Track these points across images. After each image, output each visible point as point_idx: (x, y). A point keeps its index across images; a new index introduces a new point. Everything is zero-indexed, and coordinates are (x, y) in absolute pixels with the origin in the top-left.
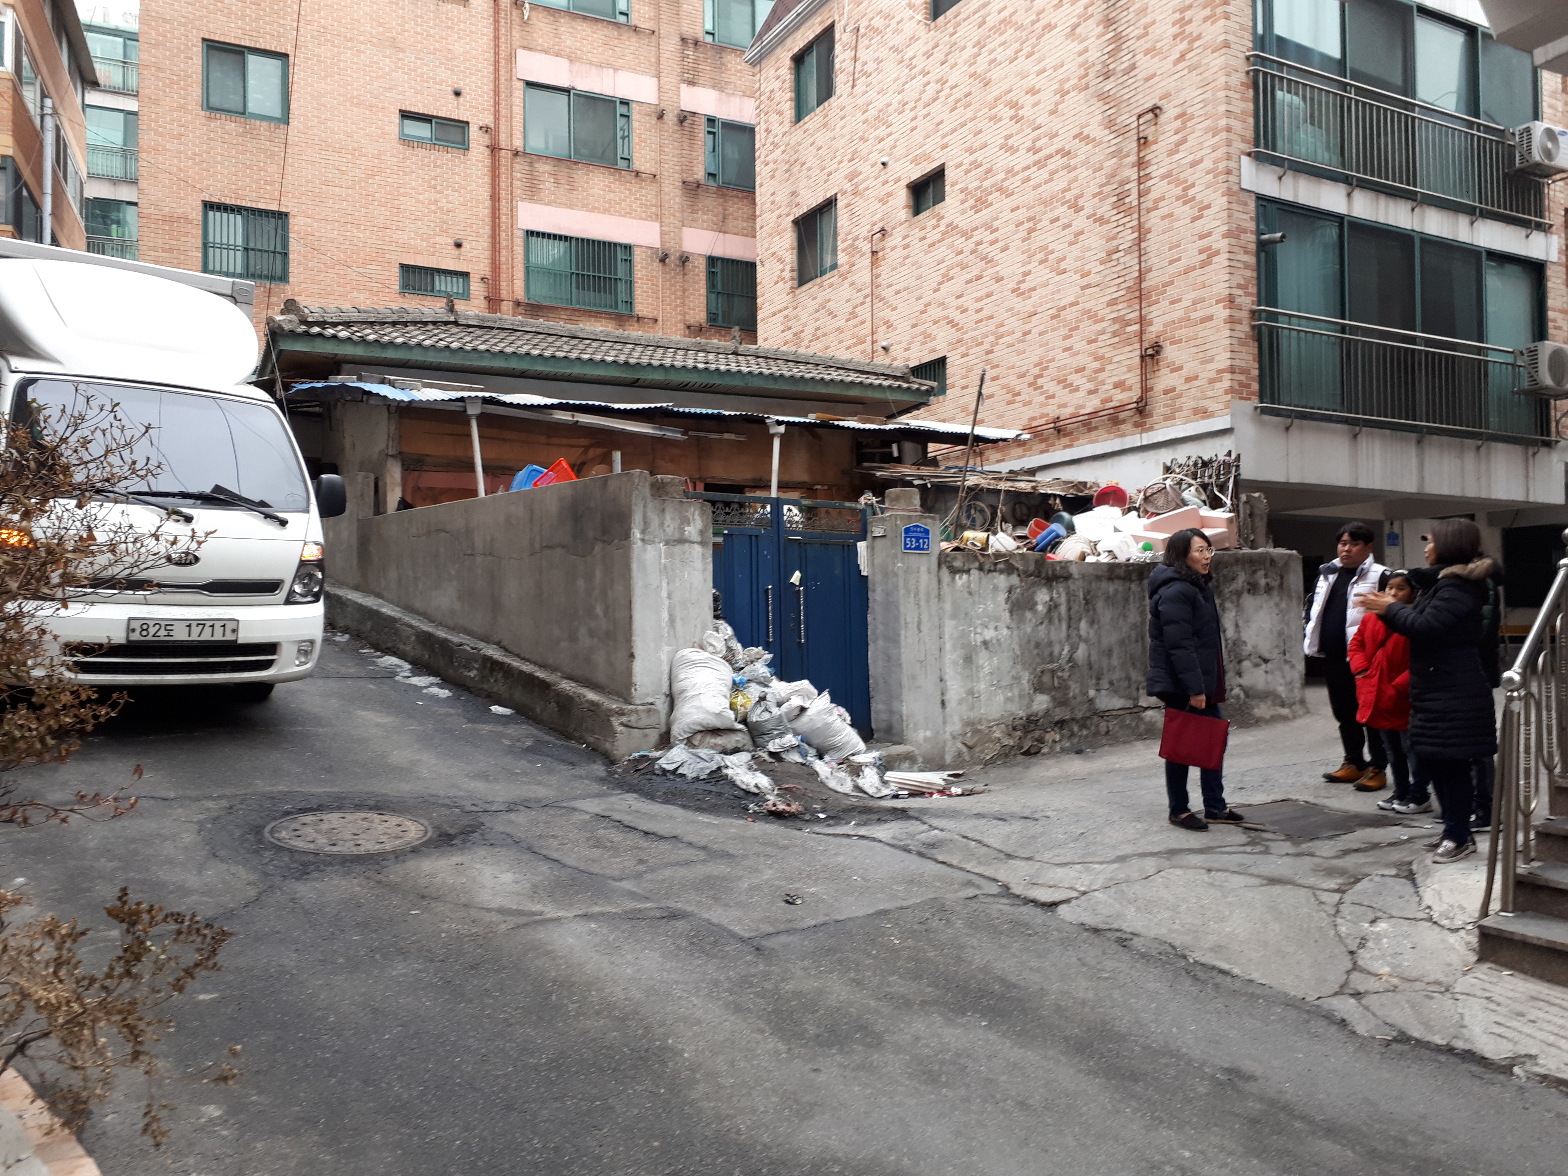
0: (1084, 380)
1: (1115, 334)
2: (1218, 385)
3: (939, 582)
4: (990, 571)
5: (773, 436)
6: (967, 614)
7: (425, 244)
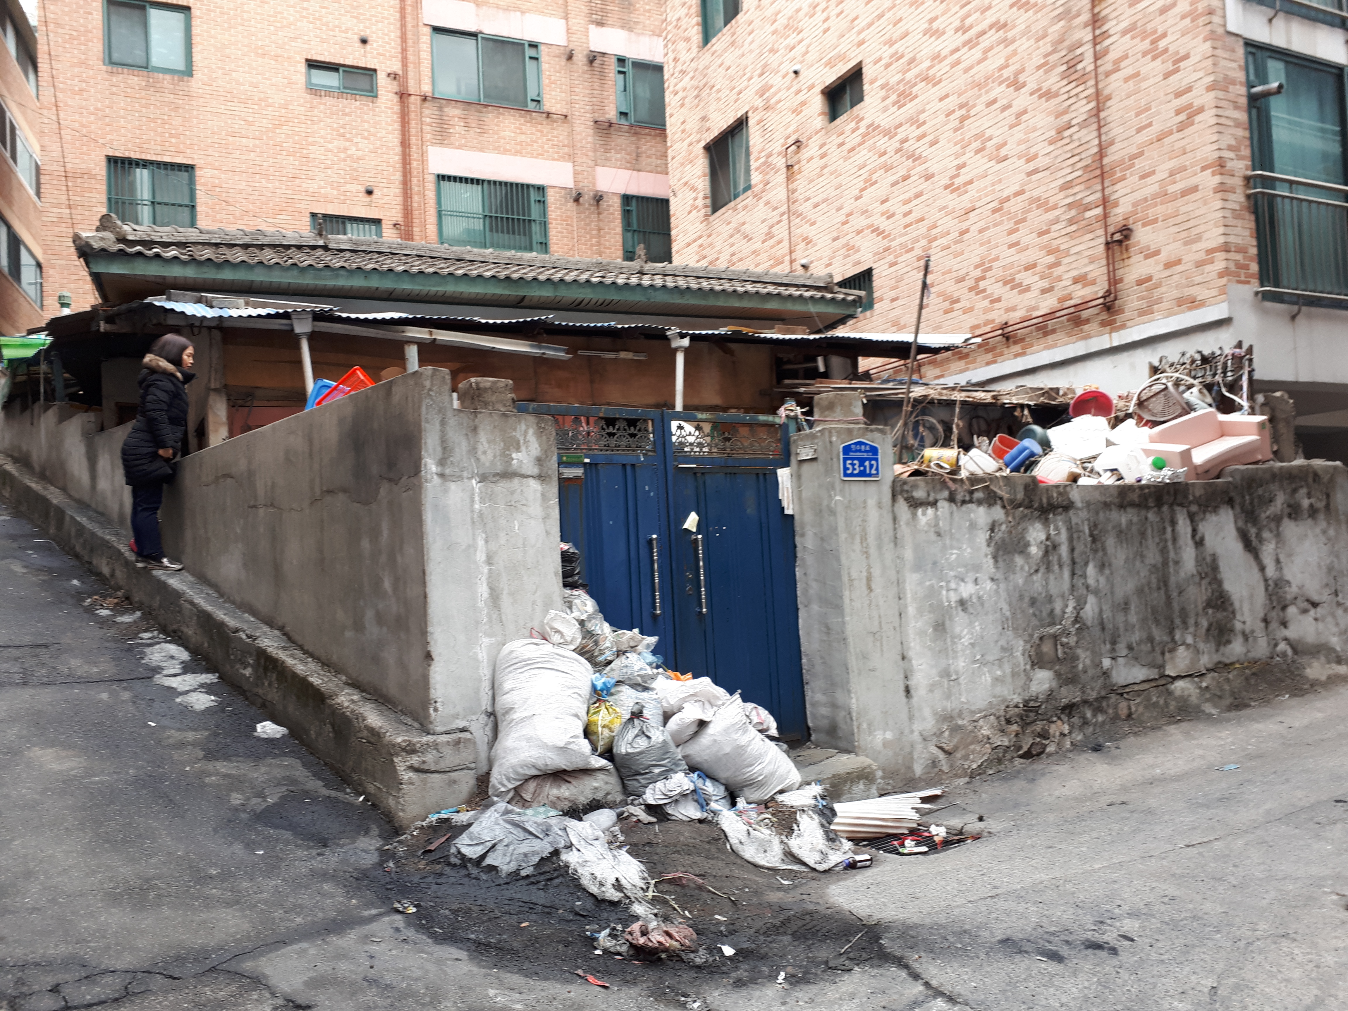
0: (1036, 278)
1: (1071, 222)
2: (1208, 268)
3: (895, 519)
4: (964, 502)
5: (676, 350)
6: (935, 563)
7: (335, 192)
